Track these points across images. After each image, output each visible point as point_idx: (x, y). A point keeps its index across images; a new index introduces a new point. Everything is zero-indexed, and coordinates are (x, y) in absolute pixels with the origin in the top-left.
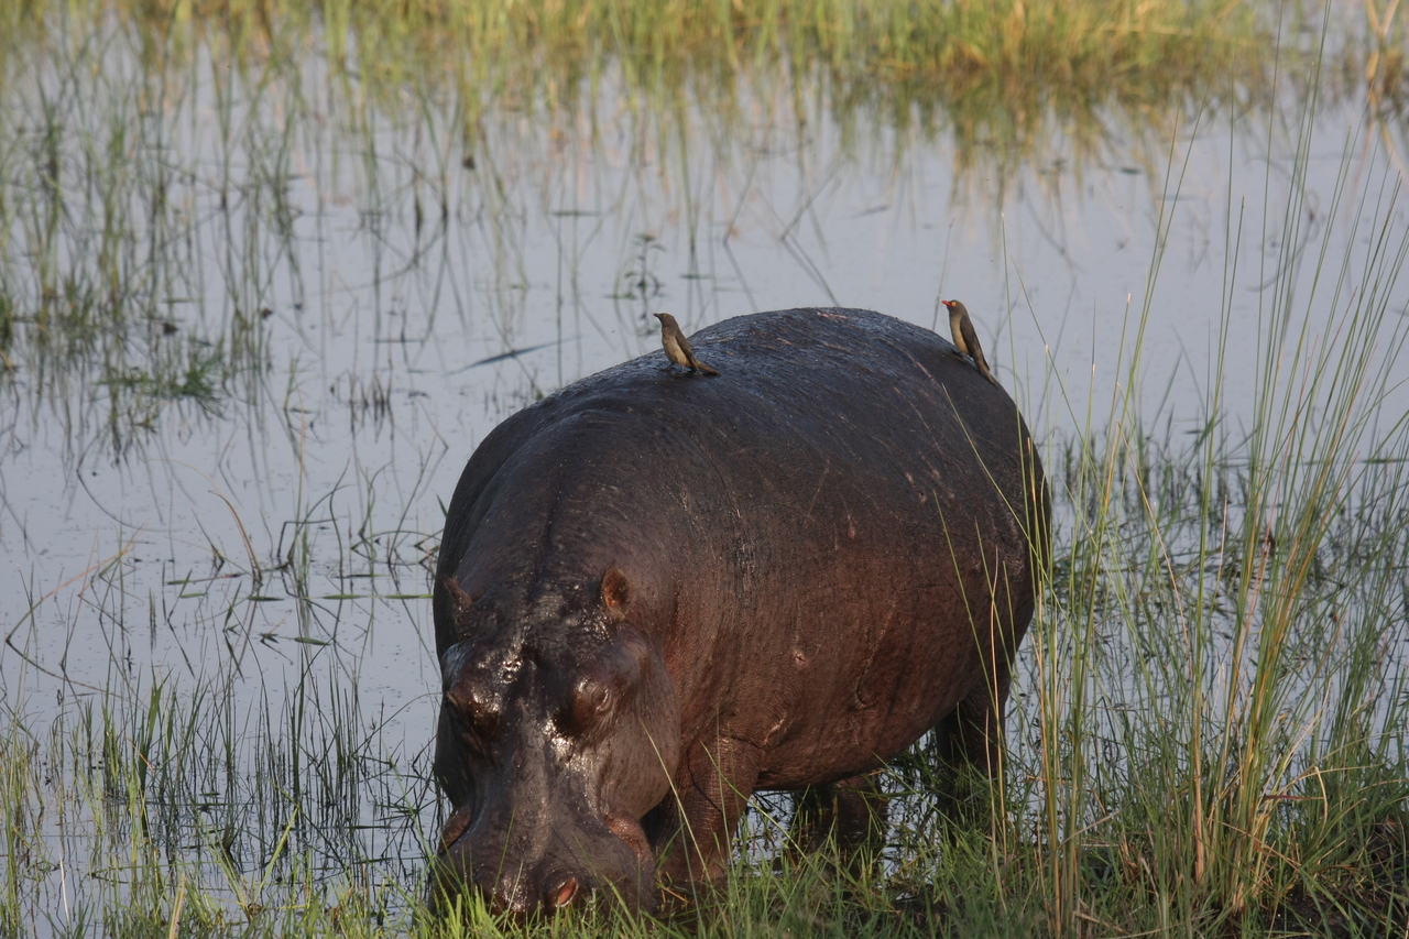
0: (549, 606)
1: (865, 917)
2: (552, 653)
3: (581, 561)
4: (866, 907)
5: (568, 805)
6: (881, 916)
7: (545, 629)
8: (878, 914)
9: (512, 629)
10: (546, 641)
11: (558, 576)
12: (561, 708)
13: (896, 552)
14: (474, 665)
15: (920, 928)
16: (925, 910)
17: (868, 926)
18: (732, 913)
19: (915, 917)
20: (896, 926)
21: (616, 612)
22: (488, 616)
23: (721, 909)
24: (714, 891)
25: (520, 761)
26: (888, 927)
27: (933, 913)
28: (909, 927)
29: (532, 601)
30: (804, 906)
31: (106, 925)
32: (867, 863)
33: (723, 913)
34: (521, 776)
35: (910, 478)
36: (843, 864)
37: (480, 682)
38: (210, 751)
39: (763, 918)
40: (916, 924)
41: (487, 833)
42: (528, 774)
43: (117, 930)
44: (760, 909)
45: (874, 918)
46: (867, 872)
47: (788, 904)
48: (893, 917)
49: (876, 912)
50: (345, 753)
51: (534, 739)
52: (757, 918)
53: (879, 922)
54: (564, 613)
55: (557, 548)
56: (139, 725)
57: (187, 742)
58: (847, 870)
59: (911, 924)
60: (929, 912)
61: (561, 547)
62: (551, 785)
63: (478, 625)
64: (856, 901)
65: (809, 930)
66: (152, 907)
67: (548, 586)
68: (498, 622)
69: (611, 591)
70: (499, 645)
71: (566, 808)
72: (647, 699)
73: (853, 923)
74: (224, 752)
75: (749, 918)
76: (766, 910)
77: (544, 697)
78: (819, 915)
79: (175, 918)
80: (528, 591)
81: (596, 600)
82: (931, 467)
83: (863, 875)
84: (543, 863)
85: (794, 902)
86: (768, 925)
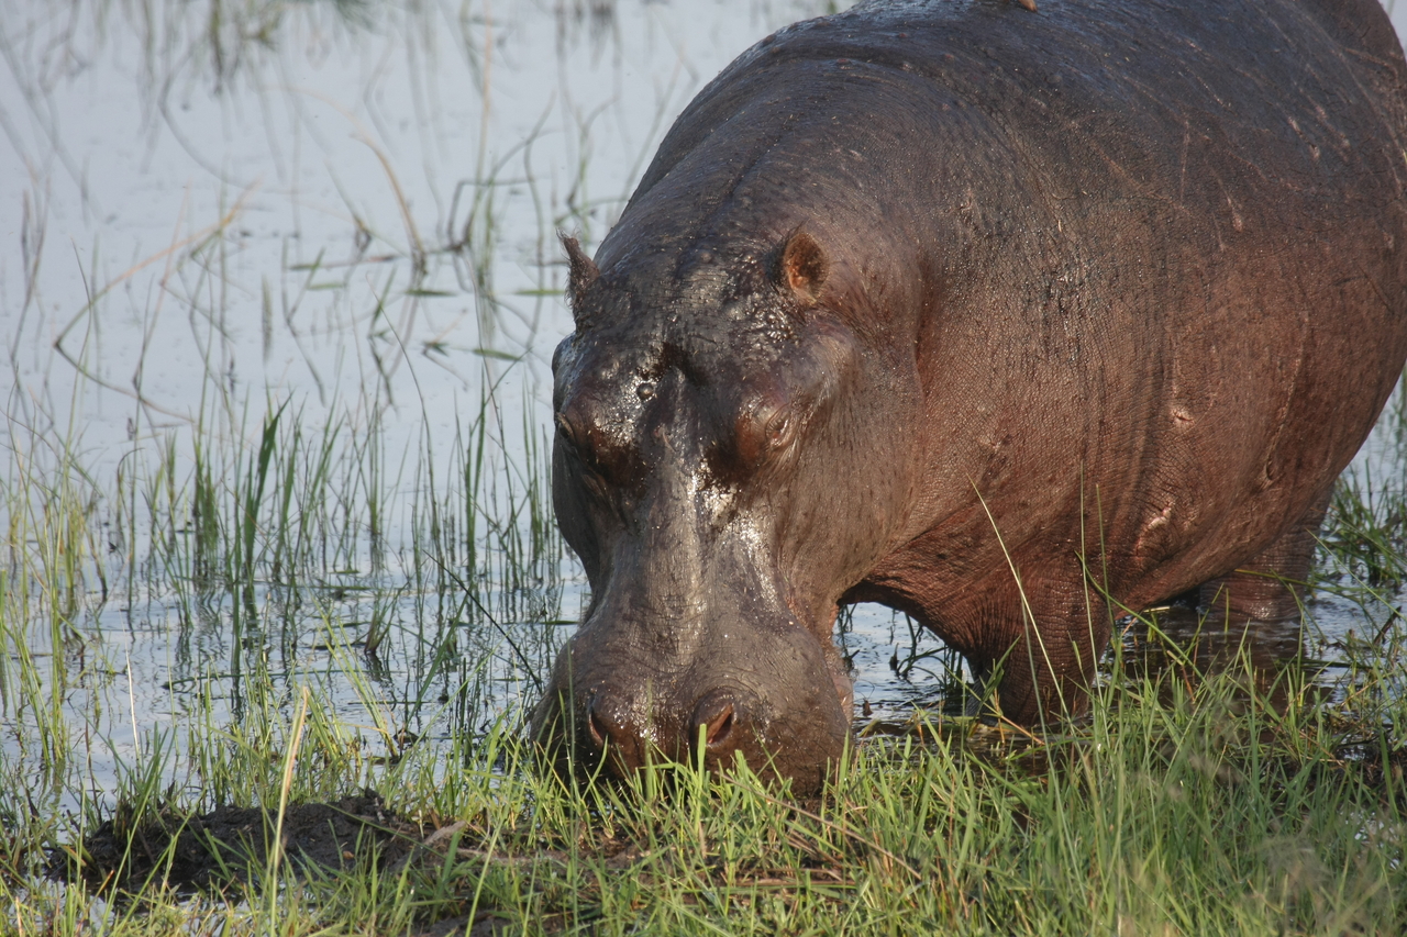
0: (706, 286)
1: (1291, 769)
2: (706, 358)
3: (769, 224)
4: (1294, 755)
5: (731, 585)
6: (1314, 768)
7: (698, 323)
8: (1310, 765)
9: (651, 320)
10: (699, 340)
11: (725, 241)
12: (720, 442)
13: (1297, 238)
14: (596, 374)
15: (1373, 786)
16: (1380, 760)
17: (1296, 781)
18: (1098, 762)
19: (1365, 770)
20: (1338, 782)
21: (802, 294)
22: (616, 299)
23: (1081, 753)
24: (1072, 726)
25: (661, 518)
26: (1325, 784)
27: (1391, 765)
28: (1356, 785)
29: (681, 279)
30: (1204, 750)
31: (192, 757)
32: (1297, 690)
33: (1084, 759)
34: (662, 541)
35: (1295, 125)
36: (1261, 690)
37: (604, 400)
38: (347, 513)
39: (1143, 767)
40: (1366, 781)
41: (613, 626)
42: (672, 540)
43: (208, 765)
44: (1139, 753)
45: (1305, 771)
46: (1296, 703)
47: (1179, 748)
48: (1332, 769)
49: (1308, 761)
50: (541, 518)
51: (681, 488)
52: (1134, 767)
53: (1313, 776)
54: (727, 300)
55: (741, 203)
56: (244, 470)
57: (315, 499)
58: (1266, 700)
59: (1360, 780)
60: (1385, 762)
61: (747, 201)
62: (705, 555)
63: (603, 311)
64: (1279, 745)
65: (1210, 786)
66: (259, 733)
67: (706, 256)
68: (633, 308)
69: (796, 264)
70: (632, 344)
71: (726, 589)
72: (849, 420)
73: (1274, 777)
74: (367, 513)
75: (1122, 767)
76: (1148, 755)
77: (695, 424)
78: (1225, 764)
79: (291, 752)
80: (678, 263)
81: (775, 276)
82: (1313, 102)
83: (1291, 706)
84: (692, 673)
85: (1188, 745)
86: (1149, 778)
